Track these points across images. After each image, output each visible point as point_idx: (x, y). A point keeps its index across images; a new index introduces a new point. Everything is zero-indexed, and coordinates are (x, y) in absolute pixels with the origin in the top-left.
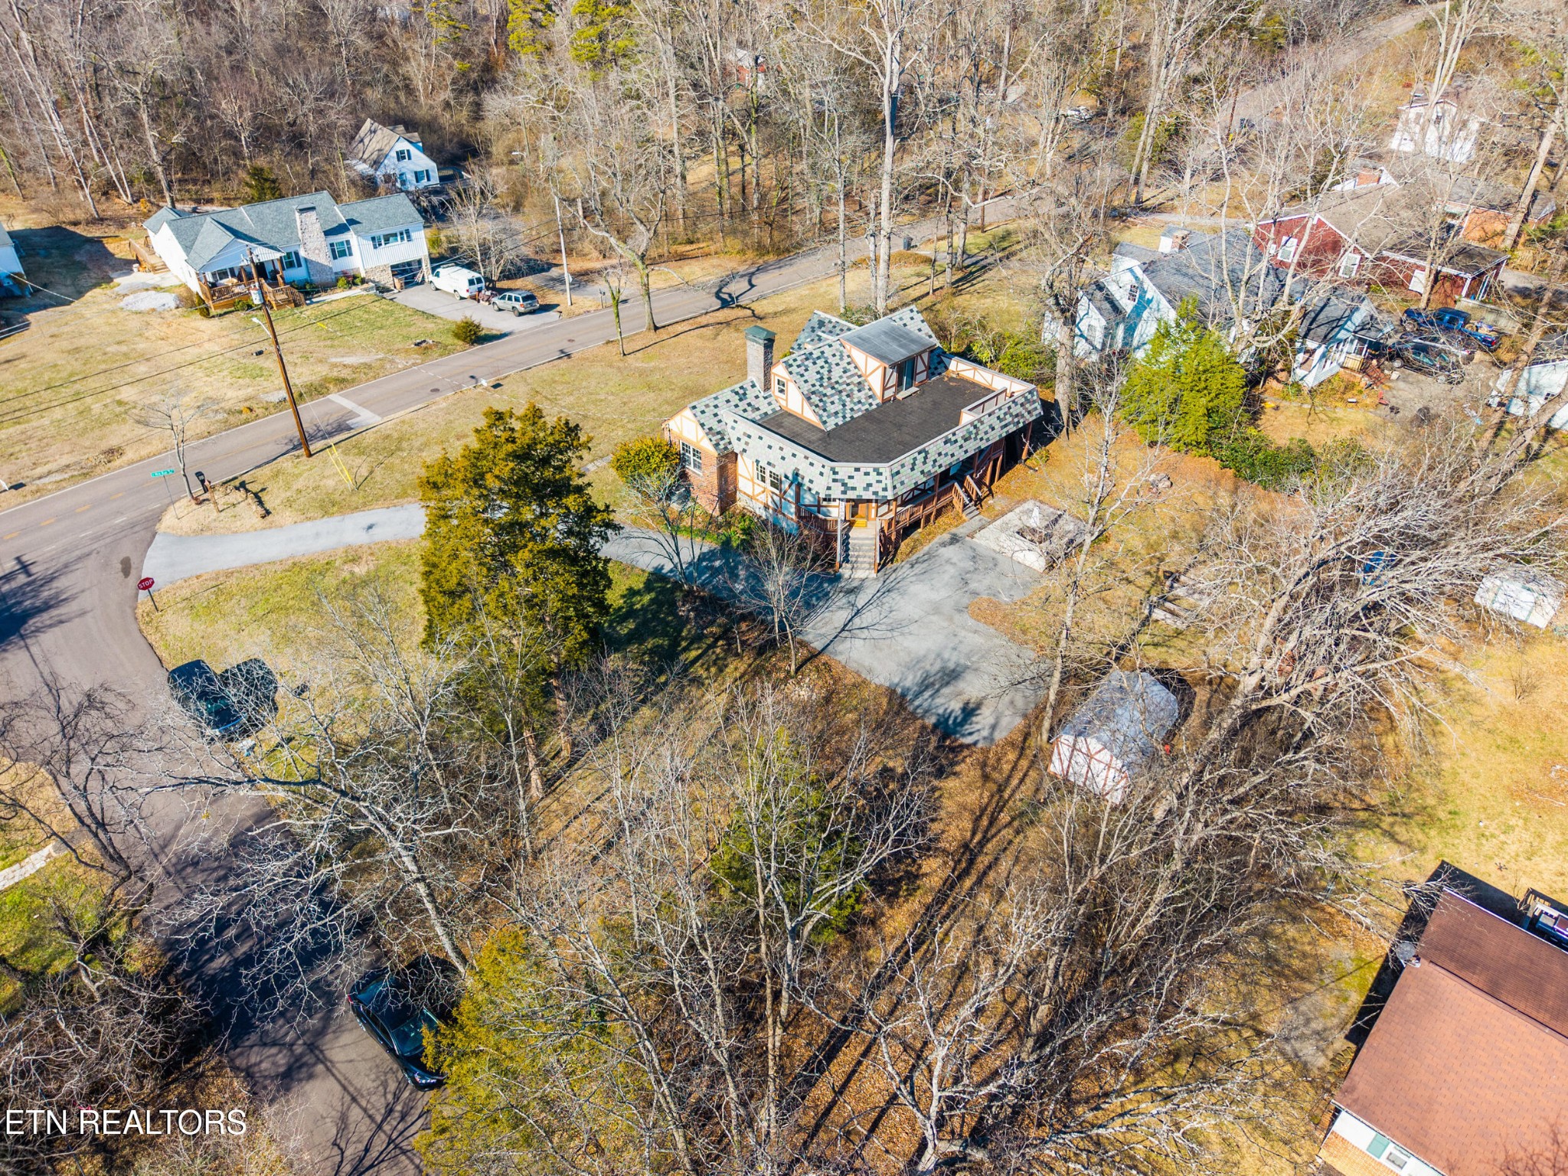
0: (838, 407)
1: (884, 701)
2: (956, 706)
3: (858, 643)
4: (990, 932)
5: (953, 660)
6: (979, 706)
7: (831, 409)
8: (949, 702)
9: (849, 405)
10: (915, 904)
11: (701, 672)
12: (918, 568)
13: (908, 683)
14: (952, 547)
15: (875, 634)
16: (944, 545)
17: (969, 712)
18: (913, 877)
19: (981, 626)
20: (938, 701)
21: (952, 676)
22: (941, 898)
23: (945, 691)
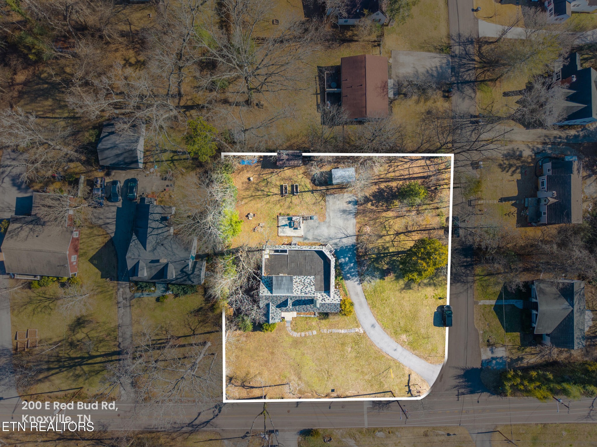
0: (306, 280)
1: (358, 217)
2: (350, 205)
3: (348, 232)
4: (386, 172)
5: (339, 214)
6: (346, 202)
7: (309, 280)
8: (351, 207)
9: (303, 279)
10: (390, 184)
11: (376, 251)
12: (319, 238)
13: (352, 216)
14: (308, 238)
15: (344, 231)
16: (309, 239)
17: (350, 202)
18: (386, 187)
19: (327, 215)
20: (351, 209)
21: (344, 211)
22: (386, 182)
23: (348, 209)
